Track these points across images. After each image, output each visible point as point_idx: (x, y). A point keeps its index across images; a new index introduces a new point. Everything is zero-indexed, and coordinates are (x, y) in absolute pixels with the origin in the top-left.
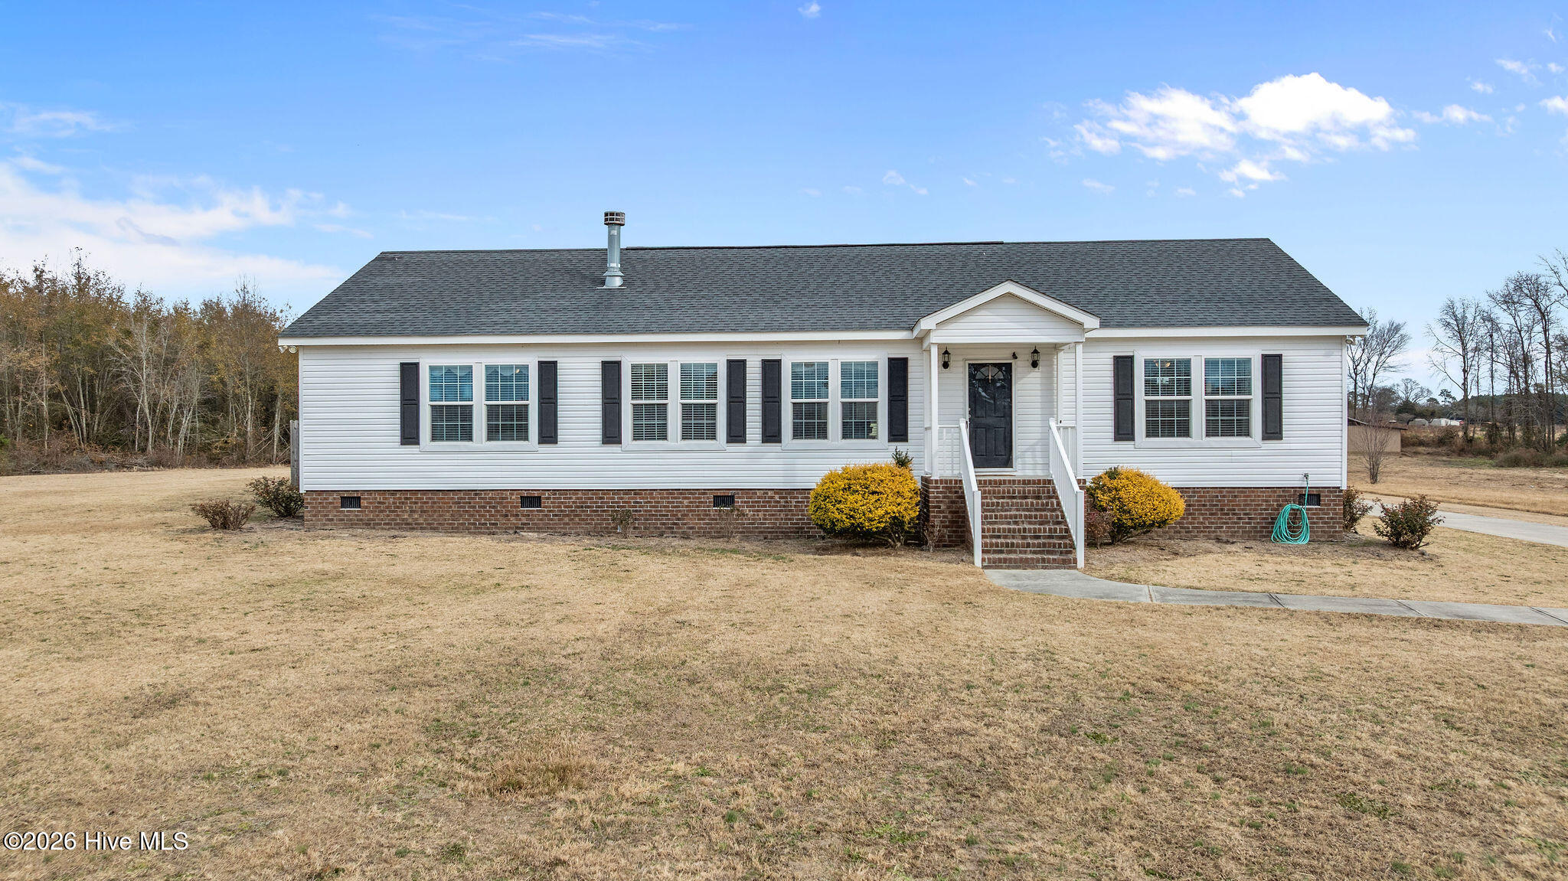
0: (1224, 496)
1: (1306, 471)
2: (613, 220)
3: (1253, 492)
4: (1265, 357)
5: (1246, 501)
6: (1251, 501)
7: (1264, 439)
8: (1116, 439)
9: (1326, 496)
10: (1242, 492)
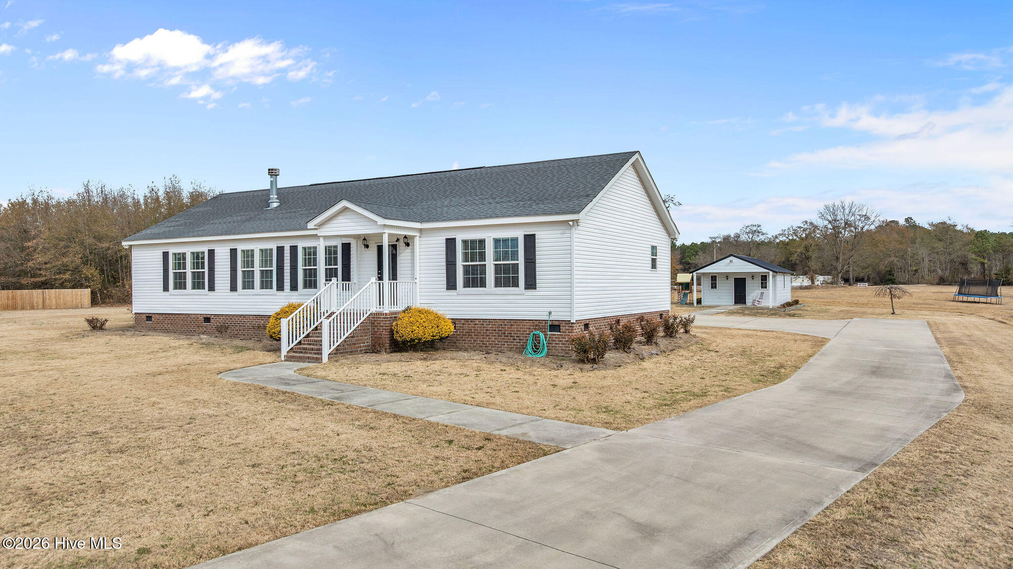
0: (505, 325)
1: (551, 309)
2: (273, 173)
3: (522, 323)
4: (526, 236)
5: (518, 328)
6: (521, 328)
7: (526, 288)
8: (447, 289)
9: (563, 326)
10: (515, 322)
